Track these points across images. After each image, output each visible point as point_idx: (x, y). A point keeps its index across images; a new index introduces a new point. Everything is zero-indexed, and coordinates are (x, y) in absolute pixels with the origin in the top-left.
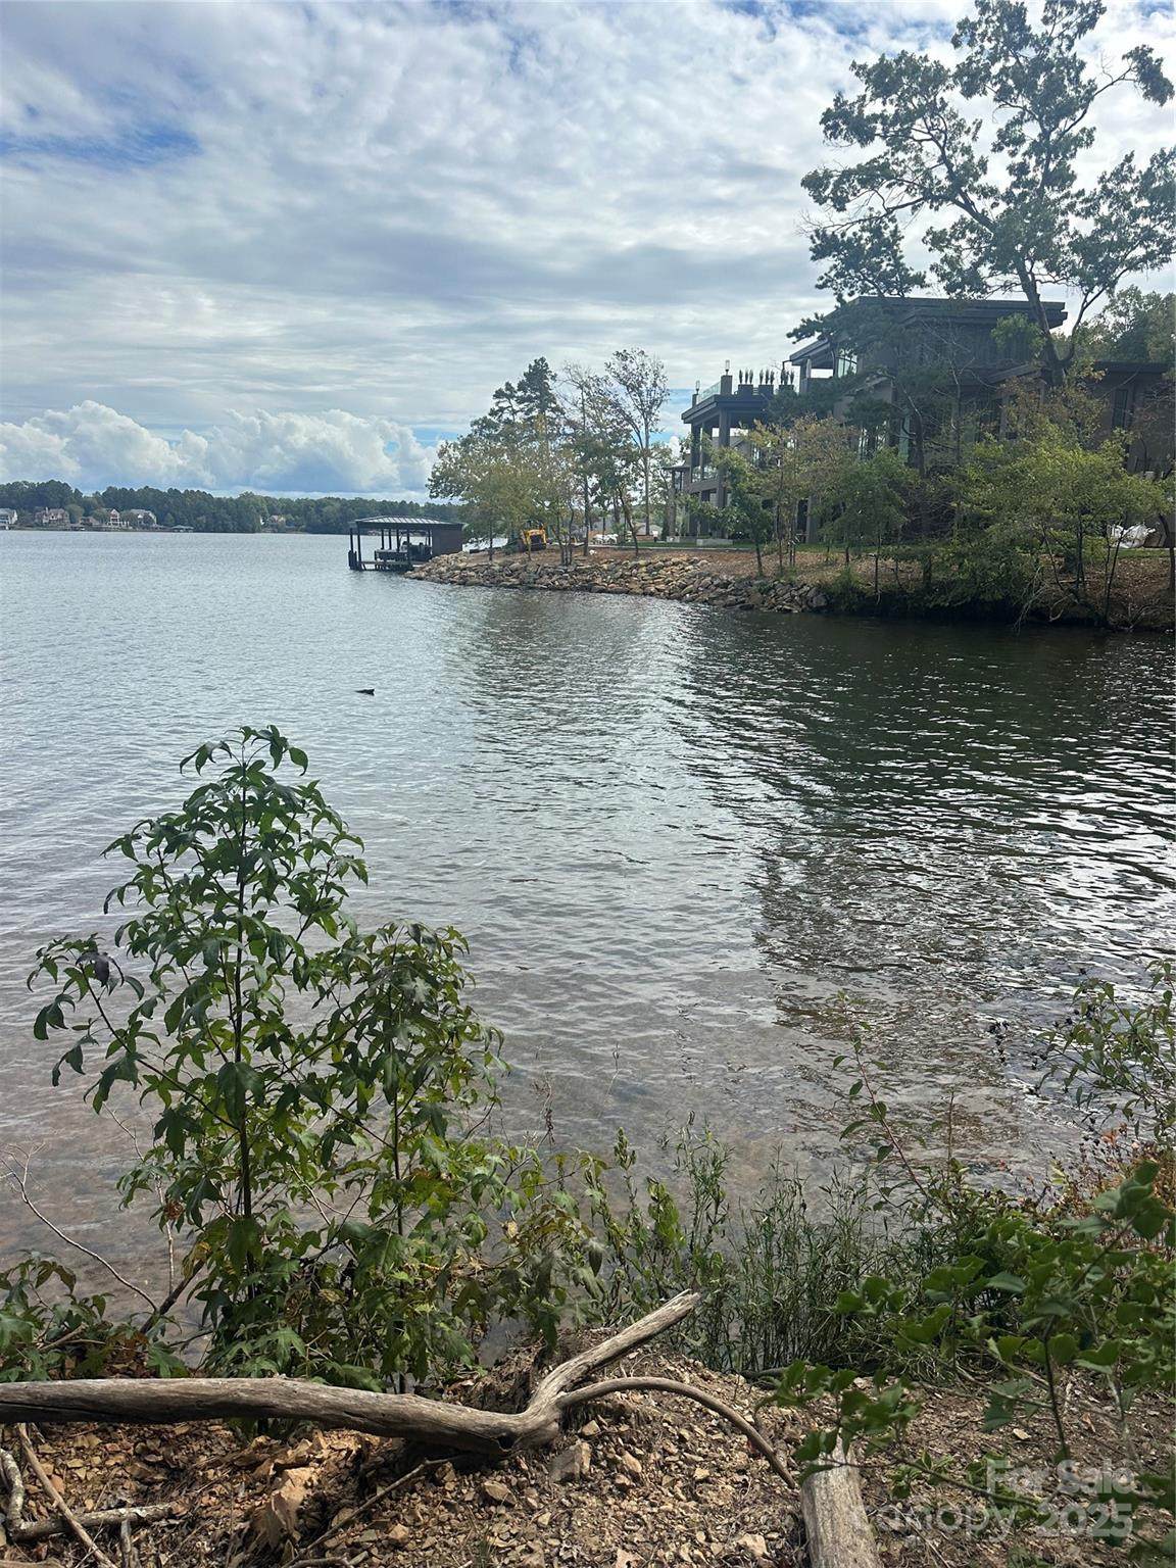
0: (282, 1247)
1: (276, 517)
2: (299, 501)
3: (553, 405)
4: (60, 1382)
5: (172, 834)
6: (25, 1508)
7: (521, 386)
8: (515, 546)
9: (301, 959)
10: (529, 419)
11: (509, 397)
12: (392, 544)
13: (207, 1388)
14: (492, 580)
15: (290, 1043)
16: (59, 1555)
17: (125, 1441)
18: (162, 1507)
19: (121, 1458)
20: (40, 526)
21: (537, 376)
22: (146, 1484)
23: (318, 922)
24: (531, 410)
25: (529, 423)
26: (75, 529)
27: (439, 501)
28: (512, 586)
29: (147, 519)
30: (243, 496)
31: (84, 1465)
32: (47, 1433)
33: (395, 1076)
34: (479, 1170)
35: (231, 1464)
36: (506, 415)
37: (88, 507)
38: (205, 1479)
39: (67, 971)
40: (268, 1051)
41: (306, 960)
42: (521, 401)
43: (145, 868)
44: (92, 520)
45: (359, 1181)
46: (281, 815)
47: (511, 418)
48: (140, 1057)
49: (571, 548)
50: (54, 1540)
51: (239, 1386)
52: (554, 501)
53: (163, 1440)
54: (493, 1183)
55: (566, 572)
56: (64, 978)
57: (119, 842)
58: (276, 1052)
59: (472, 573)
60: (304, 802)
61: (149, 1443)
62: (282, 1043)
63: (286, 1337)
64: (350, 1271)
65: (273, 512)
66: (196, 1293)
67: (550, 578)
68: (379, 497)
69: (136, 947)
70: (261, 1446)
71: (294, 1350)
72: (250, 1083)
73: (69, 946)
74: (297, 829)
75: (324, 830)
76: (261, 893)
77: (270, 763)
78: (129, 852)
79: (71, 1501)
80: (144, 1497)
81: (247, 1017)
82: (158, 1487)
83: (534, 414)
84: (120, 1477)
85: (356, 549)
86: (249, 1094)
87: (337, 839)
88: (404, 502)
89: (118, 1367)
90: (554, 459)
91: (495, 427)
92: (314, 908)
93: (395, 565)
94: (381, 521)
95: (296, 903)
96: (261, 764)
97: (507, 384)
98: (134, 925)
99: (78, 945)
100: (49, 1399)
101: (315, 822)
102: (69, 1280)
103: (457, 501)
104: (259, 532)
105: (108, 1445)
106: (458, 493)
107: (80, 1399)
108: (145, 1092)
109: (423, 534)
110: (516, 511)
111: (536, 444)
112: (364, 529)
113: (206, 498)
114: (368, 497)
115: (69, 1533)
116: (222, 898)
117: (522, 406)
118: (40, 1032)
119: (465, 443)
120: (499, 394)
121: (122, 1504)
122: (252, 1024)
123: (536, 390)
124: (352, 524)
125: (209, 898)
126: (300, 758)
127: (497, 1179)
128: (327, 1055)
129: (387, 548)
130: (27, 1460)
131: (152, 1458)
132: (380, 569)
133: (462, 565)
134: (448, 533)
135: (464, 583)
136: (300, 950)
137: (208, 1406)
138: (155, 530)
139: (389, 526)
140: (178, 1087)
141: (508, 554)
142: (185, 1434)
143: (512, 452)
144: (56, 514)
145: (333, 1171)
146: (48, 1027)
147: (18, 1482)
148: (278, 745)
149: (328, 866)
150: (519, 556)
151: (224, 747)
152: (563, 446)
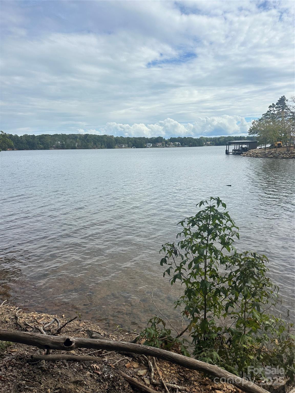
0: (212, 329)
1: (208, 142)
2: (214, 138)
3: (286, 108)
4: (166, 351)
5: (193, 222)
6: (154, 377)
7: (277, 104)
8: (272, 147)
9: (222, 257)
10: (279, 112)
11: (273, 107)
12: (237, 147)
13: (199, 363)
14: (265, 156)
15: (218, 278)
16: (161, 391)
17: (175, 367)
18: (184, 388)
19: (174, 372)
20: (156, 147)
21: (282, 101)
22: (180, 380)
23: (226, 247)
24: (279, 110)
25: (278, 113)
26: (163, 147)
27: (251, 136)
28: (271, 157)
29: (179, 144)
30: (200, 138)
31: (166, 370)
32: (159, 360)
33: (247, 292)
34: (267, 322)
35: (200, 382)
36: (272, 112)
37: (166, 142)
38: (194, 385)
39: (168, 250)
40: (212, 278)
41: (223, 257)
42: (276, 108)
43: (186, 229)
44: (167, 145)
45: (234, 317)
46: (219, 220)
47: (273, 113)
48: (182, 274)
49: (290, 146)
50: (160, 387)
51: (207, 365)
52: (285, 134)
53: (183, 370)
54: (272, 327)
55: (288, 153)
56: (167, 252)
57: (181, 222)
58: (214, 279)
59: (259, 154)
60: (225, 217)
61: (181, 370)
62: (216, 277)
63: (215, 354)
64: (229, 340)
65: (207, 141)
66: (192, 335)
67: (283, 155)
68: (234, 136)
69: (182, 247)
70: (207, 380)
71: (217, 358)
72: (208, 286)
73: (169, 245)
74: (222, 223)
75: (229, 224)
76: (212, 238)
77: (217, 206)
78: (182, 225)
79: (163, 378)
80: (179, 383)
81: (208, 269)
82: (182, 382)
83: (280, 111)
84: (174, 376)
85: (228, 149)
86: (208, 288)
87: (232, 227)
88: (241, 136)
89: (174, 348)
90: (286, 122)
91: (269, 115)
92: (225, 244)
93: (237, 153)
94: (235, 142)
95: (220, 242)
96: (214, 206)
97: (273, 104)
98: (182, 242)
99: (170, 245)
100: (164, 354)
101: (227, 222)
102: (164, 324)
103: (256, 135)
104: (204, 146)
105: (171, 367)
106: (257, 133)
107: (170, 356)
108: (183, 283)
109: (246, 144)
110: (273, 137)
111: (281, 119)
112: (230, 144)
113: (192, 138)
114: (231, 136)
115: (163, 386)
116: (203, 238)
117: (277, 109)
118: (161, 264)
119: (260, 120)
120: (270, 107)
121: (174, 384)
122: (208, 271)
123: (282, 104)
124: (227, 143)
125: (200, 238)
126: (224, 205)
127: (273, 326)
128: (227, 282)
129: (236, 148)
130: (155, 365)
131: (181, 374)
132: (234, 154)
133: (257, 152)
134: (253, 144)
135: (257, 157)
136: (222, 254)
137: (198, 368)
138: (180, 147)
139: (237, 143)
140: (190, 283)
141: (270, 149)
142: (188, 370)
143: (274, 122)
144: (159, 144)
145: (227, 313)
146: (163, 263)
147: (153, 370)
148: (219, 201)
149: (229, 233)
150: (274, 149)
151: (206, 202)
152: (289, 119)
